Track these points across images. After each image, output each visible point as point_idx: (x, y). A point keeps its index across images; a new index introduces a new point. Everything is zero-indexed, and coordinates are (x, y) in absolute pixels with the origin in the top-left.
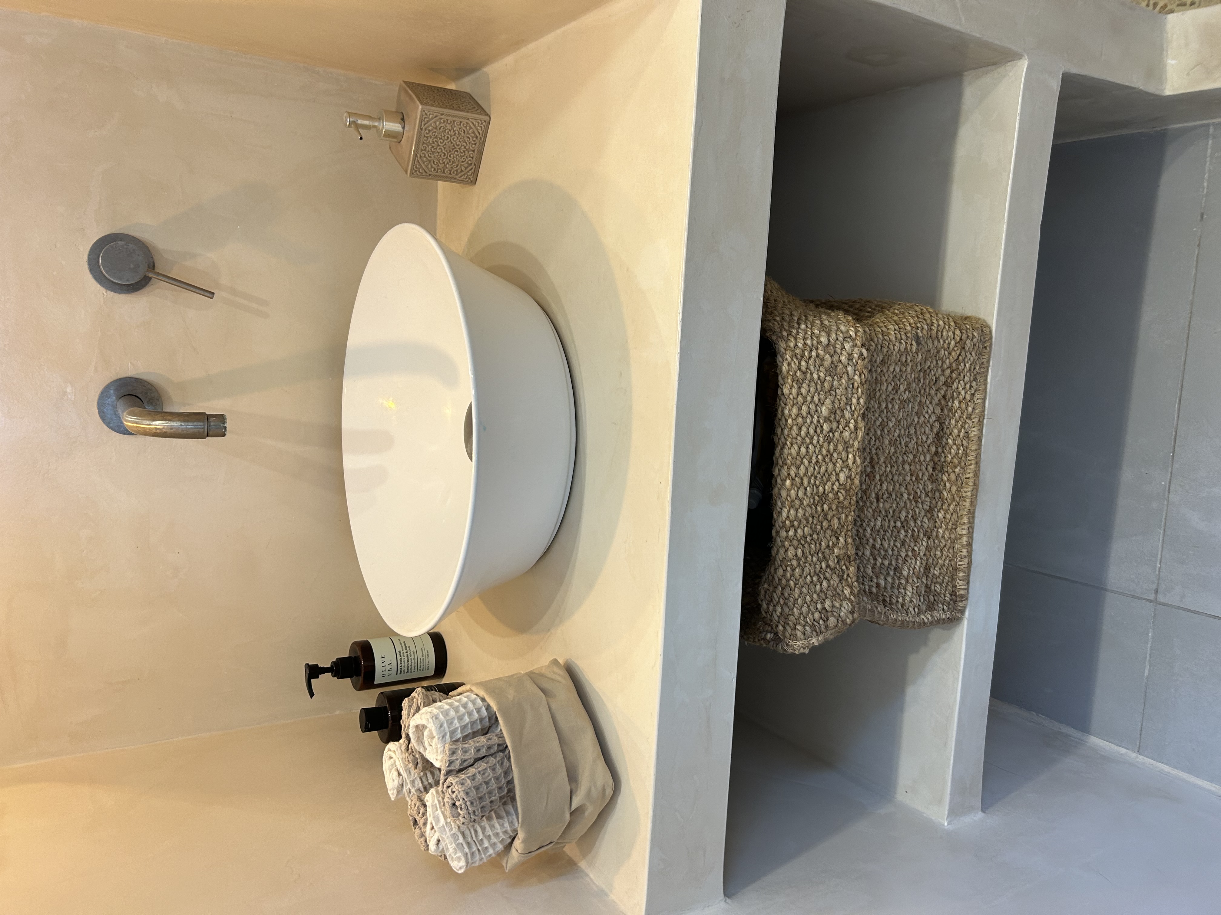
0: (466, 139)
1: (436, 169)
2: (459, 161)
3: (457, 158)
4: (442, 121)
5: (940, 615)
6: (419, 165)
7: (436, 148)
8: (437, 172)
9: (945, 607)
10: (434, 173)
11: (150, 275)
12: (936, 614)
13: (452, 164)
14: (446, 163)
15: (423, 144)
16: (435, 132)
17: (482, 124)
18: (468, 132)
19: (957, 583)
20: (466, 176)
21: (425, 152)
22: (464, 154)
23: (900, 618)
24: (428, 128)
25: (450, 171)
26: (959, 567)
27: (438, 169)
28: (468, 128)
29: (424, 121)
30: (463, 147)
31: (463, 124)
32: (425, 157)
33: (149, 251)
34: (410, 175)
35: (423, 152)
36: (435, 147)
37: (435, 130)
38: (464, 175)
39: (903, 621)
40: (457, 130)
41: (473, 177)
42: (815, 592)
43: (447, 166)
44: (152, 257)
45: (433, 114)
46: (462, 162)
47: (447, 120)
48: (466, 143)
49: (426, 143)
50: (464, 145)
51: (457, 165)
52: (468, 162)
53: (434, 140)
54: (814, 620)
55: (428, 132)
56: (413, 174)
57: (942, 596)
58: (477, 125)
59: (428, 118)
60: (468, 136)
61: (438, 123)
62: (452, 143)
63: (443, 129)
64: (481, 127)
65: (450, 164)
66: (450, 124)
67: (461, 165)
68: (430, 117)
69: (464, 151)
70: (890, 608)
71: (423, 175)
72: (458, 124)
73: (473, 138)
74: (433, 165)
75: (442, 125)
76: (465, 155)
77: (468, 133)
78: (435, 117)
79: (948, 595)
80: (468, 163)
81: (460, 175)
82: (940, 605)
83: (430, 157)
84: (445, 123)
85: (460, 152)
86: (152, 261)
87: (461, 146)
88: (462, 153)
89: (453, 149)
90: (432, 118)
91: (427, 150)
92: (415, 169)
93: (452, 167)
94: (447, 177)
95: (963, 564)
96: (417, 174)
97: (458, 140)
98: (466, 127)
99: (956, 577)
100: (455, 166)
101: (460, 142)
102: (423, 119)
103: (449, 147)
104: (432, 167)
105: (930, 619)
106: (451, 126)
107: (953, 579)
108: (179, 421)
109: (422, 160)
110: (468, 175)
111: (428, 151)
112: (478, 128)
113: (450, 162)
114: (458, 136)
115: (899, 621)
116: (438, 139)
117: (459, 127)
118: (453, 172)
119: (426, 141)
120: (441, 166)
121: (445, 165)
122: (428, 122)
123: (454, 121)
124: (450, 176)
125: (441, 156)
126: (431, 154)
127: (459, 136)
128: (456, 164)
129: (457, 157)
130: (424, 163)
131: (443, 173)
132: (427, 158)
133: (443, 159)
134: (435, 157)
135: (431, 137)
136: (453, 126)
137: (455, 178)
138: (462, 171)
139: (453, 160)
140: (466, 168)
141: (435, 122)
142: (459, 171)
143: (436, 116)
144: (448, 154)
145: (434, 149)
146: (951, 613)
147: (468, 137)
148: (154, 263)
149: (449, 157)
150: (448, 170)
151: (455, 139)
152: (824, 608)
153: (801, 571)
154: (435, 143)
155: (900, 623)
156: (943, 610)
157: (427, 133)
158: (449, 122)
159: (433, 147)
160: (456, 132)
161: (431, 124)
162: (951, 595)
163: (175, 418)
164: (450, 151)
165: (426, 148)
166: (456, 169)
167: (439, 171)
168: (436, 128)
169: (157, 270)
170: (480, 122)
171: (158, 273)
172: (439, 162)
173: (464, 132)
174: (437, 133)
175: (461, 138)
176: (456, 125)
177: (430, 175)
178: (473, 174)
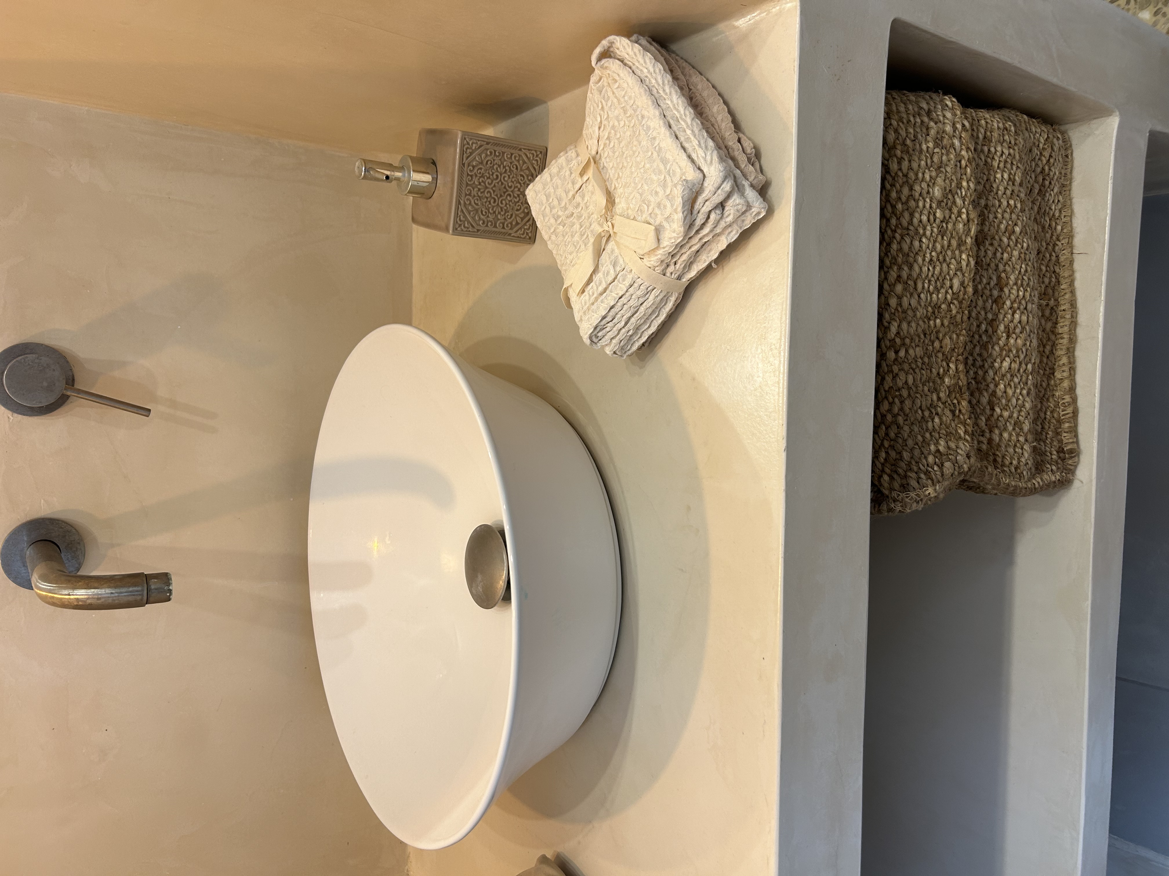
0: (520, 178)
1: (486, 220)
2: (512, 209)
3: (510, 206)
4: (489, 153)
5: (1050, 477)
6: (463, 217)
7: (483, 192)
8: (487, 226)
9: (1054, 468)
10: (482, 228)
11: (69, 393)
12: (1045, 477)
13: (505, 214)
14: (497, 213)
15: (467, 186)
16: (481, 169)
17: (537, 156)
18: (521, 168)
19: (1063, 438)
20: (523, 230)
21: (471, 198)
22: (518, 198)
23: (1013, 483)
24: (471, 164)
25: (503, 224)
26: (1063, 417)
27: (487, 221)
28: (521, 162)
29: (466, 152)
30: (516, 189)
31: (515, 157)
32: (470, 204)
33: (68, 362)
34: (453, 231)
35: (467, 197)
36: (481, 191)
37: (481, 166)
38: (521, 228)
39: (1016, 486)
40: (508, 166)
41: (531, 232)
42: (927, 430)
43: (499, 217)
44: (71, 370)
45: (477, 143)
46: (517, 210)
47: (495, 151)
48: (520, 183)
49: (470, 185)
50: (517, 187)
51: (512, 215)
52: (524, 210)
53: (481, 180)
54: (928, 465)
55: (472, 169)
56: (456, 229)
57: (1049, 454)
58: (532, 158)
59: (471, 148)
60: (522, 173)
61: (483, 155)
62: (502, 184)
63: (491, 163)
64: (537, 161)
65: (502, 213)
66: (498, 156)
67: (516, 215)
68: (474, 148)
69: (518, 195)
70: (1002, 471)
71: (469, 231)
72: (509, 156)
73: (528, 176)
74: (482, 217)
75: (488, 158)
76: (519, 200)
77: (521, 170)
78: (479, 148)
79: (1055, 453)
80: (524, 212)
81: (515, 229)
82: (1048, 466)
83: (477, 204)
84: (493, 156)
85: (514, 196)
86: (71, 374)
87: (515, 188)
88: (516, 198)
89: (504, 193)
90: (476, 149)
91: (472, 195)
92: (459, 222)
93: (505, 219)
94: (500, 233)
95: (1068, 414)
96: (462, 230)
97: (510, 180)
98: (518, 161)
99: (1060, 430)
100: (509, 217)
101: (513, 182)
102: (465, 150)
103: (500, 190)
104: (480, 219)
105: (1041, 483)
106: (500, 160)
107: (1058, 434)
108: (109, 587)
109: (467, 209)
110: (525, 229)
111: (474, 196)
112: (533, 162)
113: (502, 210)
114: (509, 174)
115: (1012, 486)
116: (486, 178)
117: (510, 161)
118: (507, 226)
119: (471, 181)
120: (491, 218)
121: (497, 216)
122: (471, 154)
123: (503, 153)
124: (503, 230)
125: (490, 202)
126: (477, 200)
127: (511, 174)
128: (509, 214)
129: (511, 203)
130: (470, 214)
131: (494, 227)
132: (472, 206)
133: (493, 207)
134: (483, 205)
135: (476, 176)
136: (502, 160)
137: (510, 235)
138: (517, 224)
139: (505, 208)
140: (522, 219)
141: (480, 155)
142: (514, 223)
143: (481, 146)
144: (498, 199)
145: (481, 193)
146: (1061, 474)
147: (522, 175)
148: (73, 376)
149: (500, 204)
150: (501, 223)
151: (506, 179)
152: (938, 451)
153: (911, 403)
154: (482, 184)
155: (1012, 489)
156: (1052, 470)
157: (471, 171)
158: (497, 154)
159: (479, 190)
160: (507, 168)
161: (475, 158)
162: (1058, 452)
163: (103, 584)
164: (501, 196)
165: (471, 191)
166: (510, 221)
167: (490, 223)
168: (482, 163)
169: (77, 386)
170: (535, 154)
171: (79, 390)
172: (489, 212)
173: (517, 168)
174: (483, 170)
175: (513, 177)
176: (506, 158)
177: (478, 230)
178: (531, 228)
